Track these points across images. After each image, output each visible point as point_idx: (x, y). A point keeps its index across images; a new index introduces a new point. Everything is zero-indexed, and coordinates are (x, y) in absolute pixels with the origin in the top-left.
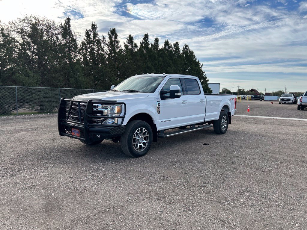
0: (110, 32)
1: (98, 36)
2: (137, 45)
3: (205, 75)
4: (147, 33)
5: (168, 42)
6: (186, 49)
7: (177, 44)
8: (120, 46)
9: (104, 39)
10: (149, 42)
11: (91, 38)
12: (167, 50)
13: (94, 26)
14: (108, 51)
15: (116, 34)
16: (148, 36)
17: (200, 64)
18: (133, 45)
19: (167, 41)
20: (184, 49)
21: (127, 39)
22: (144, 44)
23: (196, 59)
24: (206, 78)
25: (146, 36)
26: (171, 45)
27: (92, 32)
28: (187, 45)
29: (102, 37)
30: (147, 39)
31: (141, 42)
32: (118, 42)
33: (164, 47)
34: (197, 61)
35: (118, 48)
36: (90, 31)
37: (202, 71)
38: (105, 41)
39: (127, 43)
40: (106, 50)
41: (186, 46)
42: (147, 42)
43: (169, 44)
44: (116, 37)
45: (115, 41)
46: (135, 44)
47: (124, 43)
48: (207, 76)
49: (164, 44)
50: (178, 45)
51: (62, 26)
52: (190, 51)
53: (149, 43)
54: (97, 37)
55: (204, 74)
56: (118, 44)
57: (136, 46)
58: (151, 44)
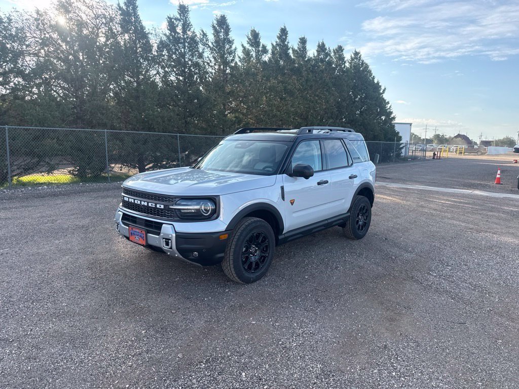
0: (215, 22)
2: (267, 48)
3: (390, 107)
4: (285, 27)
5: (324, 46)
6: (357, 59)
8: (235, 49)
9: (204, 36)
10: (288, 43)
11: (178, 33)
12: (322, 61)
13: (183, 10)
14: (213, 60)
15: (228, 26)
16: (287, 32)
17: (380, 86)
18: (260, 49)
19: (323, 43)
20: (352, 59)
21: (248, 37)
22: (279, 48)
23: (374, 78)
24: (391, 113)
25: (284, 32)
26: (330, 52)
27: (180, 21)
28: (358, 51)
29: (201, 32)
30: (286, 38)
31: (275, 44)
32: (230, 42)
33: (316, 54)
34: (376, 81)
35: (230, 53)
36: (176, 19)
37: (385, 101)
38: (206, 41)
40: (208, 57)
41: (356, 54)
42: (286, 43)
43: (326, 49)
44: (227, 31)
45: (225, 39)
46: (264, 47)
47: (242, 45)
49: (316, 48)
50: (342, 51)
51: (120, 7)
52: (363, 63)
53: (290, 45)
54: (189, 30)
55: (388, 106)
56: (231, 47)
57: (265, 51)
58: (292, 48)
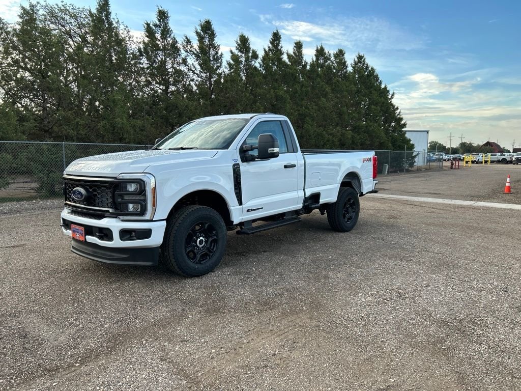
2: (258, 53)
4: (277, 31)
5: (323, 50)
6: (361, 63)
7: (340, 54)
8: (222, 55)
9: (187, 43)
12: (322, 66)
13: (162, 15)
15: (212, 32)
16: (280, 36)
17: (388, 92)
18: (250, 54)
19: (322, 47)
20: (356, 63)
21: (237, 43)
22: (272, 53)
23: (380, 83)
24: (402, 119)
25: (276, 36)
26: (330, 56)
27: (160, 27)
28: (361, 54)
29: (183, 37)
30: (279, 42)
31: (267, 50)
32: (216, 48)
33: (315, 59)
34: (383, 86)
35: (217, 59)
36: (155, 25)
37: (393, 106)
38: (190, 47)
39: (236, 52)
42: (279, 48)
43: (325, 53)
45: (210, 45)
46: (254, 52)
47: (231, 52)
48: (402, 115)
49: (314, 53)
50: (343, 55)
52: (367, 67)
53: (284, 50)
54: (169, 36)
56: (217, 52)
57: (255, 56)
58: (287, 53)
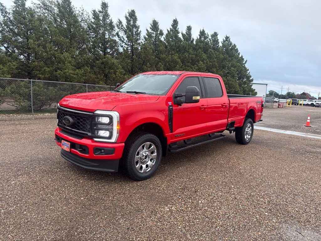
1: (110, 18)
3: (249, 73)
5: (204, 32)
7: (215, 35)
8: (141, 32)
9: (120, 23)
11: (101, 20)
12: (203, 41)
16: (178, 22)
18: (159, 32)
19: (203, 30)
21: (151, 24)
22: (172, 32)
23: (239, 54)
24: (250, 77)
25: (175, 22)
26: (208, 36)
27: (102, 13)
28: (228, 36)
30: (177, 26)
31: (169, 30)
33: (199, 37)
34: (240, 56)
35: (138, 34)
36: (100, 12)
37: (246, 68)
38: (122, 26)
39: (150, 31)
41: (227, 38)
44: (135, 20)
45: (133, 25)
47: (147, 30)
48: (251, 74)
49: (199, 33)
50: (217, 35)
54: (108, 19)
56: (137, 30)
58: (182, 33)
